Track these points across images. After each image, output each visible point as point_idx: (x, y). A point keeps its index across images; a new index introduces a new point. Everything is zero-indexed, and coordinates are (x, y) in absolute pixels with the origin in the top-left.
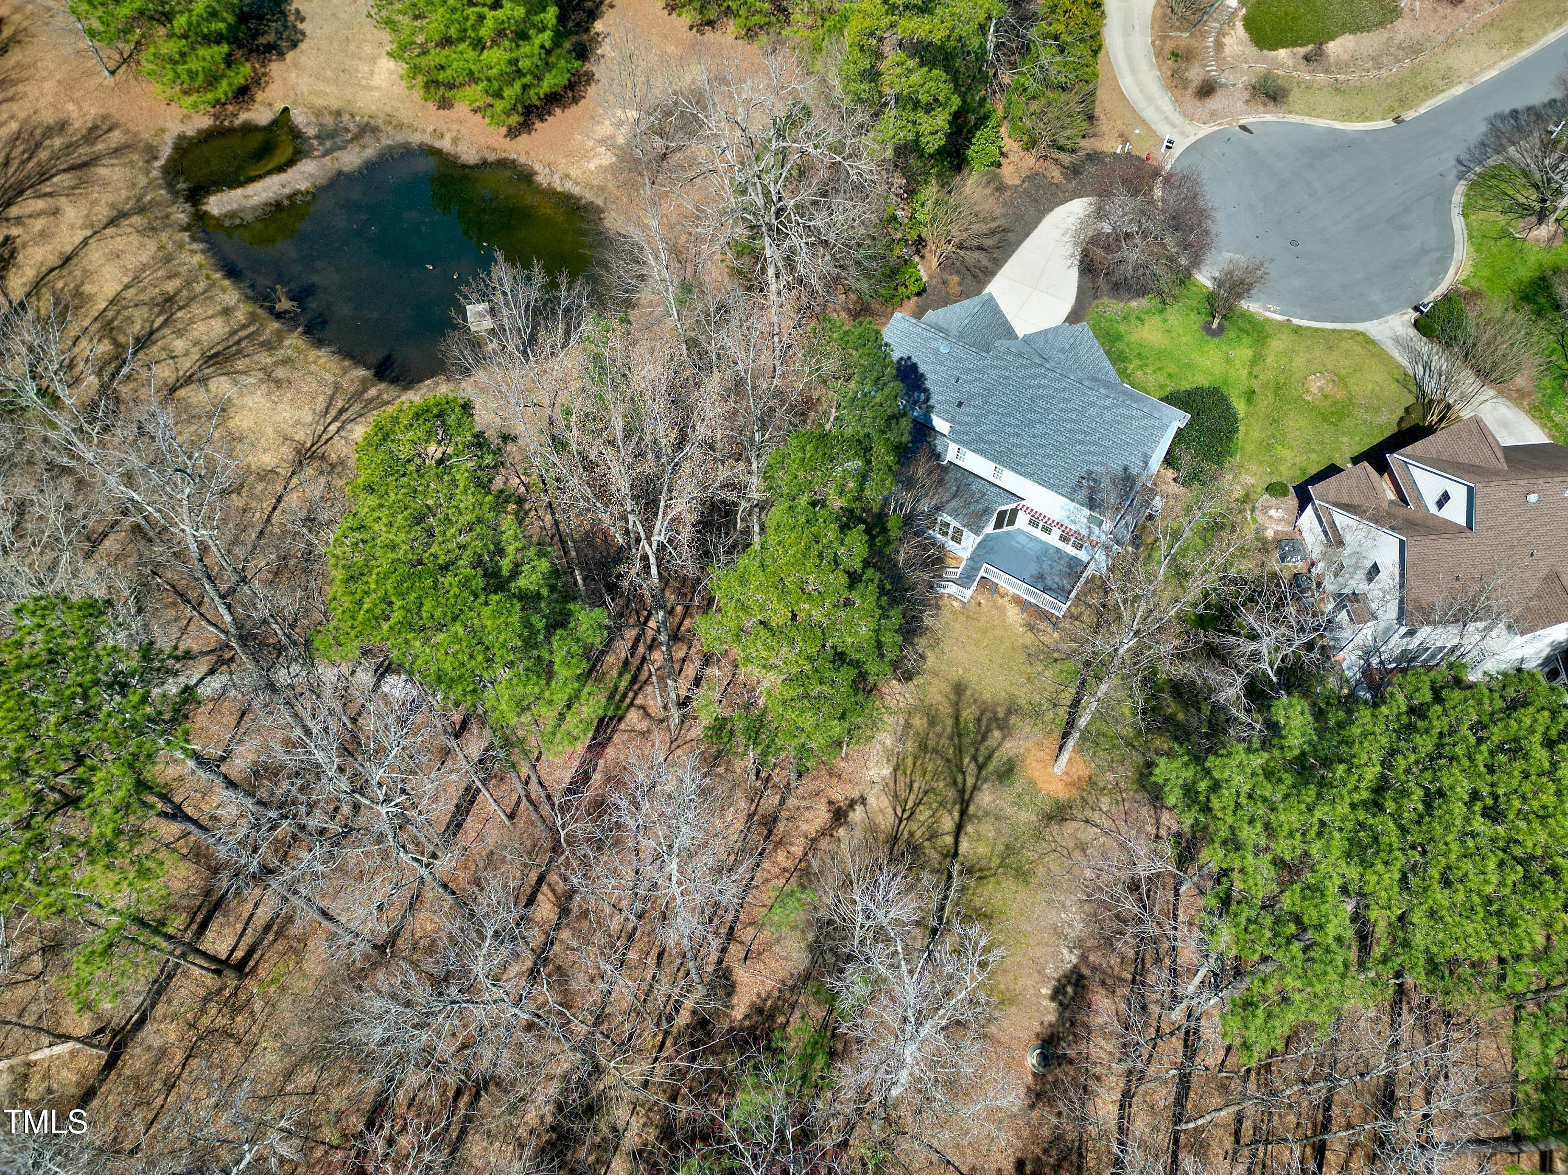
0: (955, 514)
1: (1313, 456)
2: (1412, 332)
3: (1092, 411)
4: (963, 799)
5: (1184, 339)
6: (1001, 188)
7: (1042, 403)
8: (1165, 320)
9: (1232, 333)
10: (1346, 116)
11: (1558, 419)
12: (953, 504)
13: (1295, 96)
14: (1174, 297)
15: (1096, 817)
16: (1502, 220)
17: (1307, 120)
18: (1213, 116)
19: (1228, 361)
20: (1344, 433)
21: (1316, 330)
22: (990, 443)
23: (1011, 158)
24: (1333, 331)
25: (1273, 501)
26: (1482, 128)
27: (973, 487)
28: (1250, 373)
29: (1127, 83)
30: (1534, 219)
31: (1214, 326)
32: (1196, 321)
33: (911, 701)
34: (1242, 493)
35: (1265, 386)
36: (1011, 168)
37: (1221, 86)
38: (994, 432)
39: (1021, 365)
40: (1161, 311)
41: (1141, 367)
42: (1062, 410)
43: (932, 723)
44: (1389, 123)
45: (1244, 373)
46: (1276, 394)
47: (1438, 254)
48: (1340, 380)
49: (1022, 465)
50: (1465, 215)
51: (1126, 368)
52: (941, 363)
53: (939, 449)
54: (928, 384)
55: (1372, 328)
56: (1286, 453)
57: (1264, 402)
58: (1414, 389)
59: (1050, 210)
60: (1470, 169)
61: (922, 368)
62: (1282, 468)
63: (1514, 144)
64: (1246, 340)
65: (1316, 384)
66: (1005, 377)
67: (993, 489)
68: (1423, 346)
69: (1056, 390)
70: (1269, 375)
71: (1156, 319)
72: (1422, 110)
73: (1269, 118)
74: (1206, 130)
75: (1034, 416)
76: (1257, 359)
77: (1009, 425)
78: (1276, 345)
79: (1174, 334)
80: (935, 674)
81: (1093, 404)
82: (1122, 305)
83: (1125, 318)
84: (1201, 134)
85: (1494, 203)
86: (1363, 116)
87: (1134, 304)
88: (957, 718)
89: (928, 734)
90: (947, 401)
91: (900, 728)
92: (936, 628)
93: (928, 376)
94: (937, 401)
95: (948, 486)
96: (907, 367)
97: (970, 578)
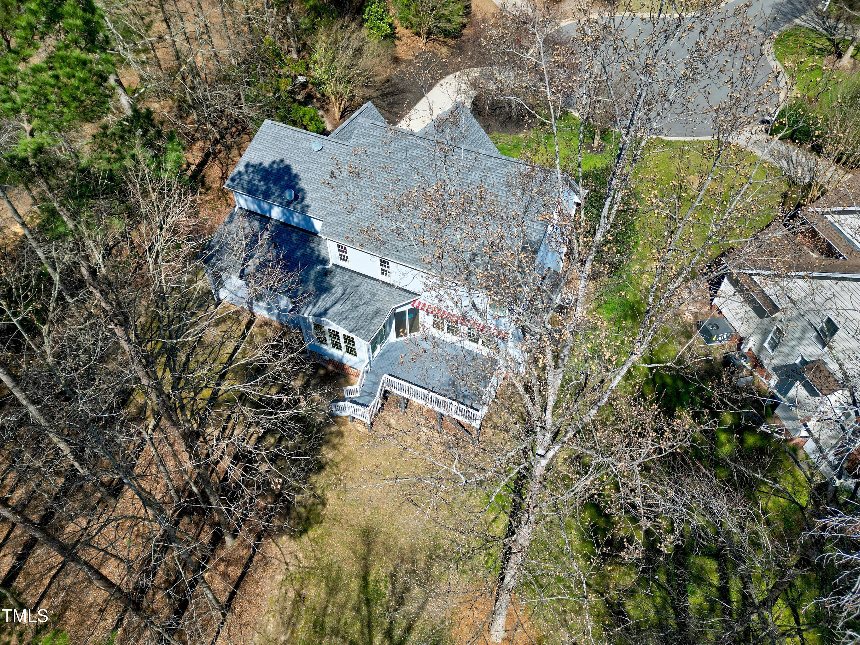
0: (341, 318)
2: (766, 137)
6: (396, 60)
12: (338, 307)
16: (810, 59)
17: (638, 14)
21: (684, 142)
23: (405, 40)
24: (699, 142)
26: (770, 11)
27: (362, 289)
30: (834, 57)
31: (595, 145)
33: (304, 562)
36: (405, 47)
39: (391, 139)
43: (332, 590)
50: (778, 59)
52: (314, 161)
53: (323, 253)
54: (302, 184)
58: (784, 178)
59: (442, 77)
61: (295, 169)
67: (384, 288)
68: (781, 146)
72: (721, 5)
80: (336, 520)
83: (515, 147)
85: (798, 50)
87: (521, 135)
88: (365, 578)
89: (326, 607)
90: (321, 197)
91: (289, 604)
92: (337, 460)
93: (301, 175)
94: (312, 199)
95: (333, 291)
96: (279, 170)
97: (372, 395)
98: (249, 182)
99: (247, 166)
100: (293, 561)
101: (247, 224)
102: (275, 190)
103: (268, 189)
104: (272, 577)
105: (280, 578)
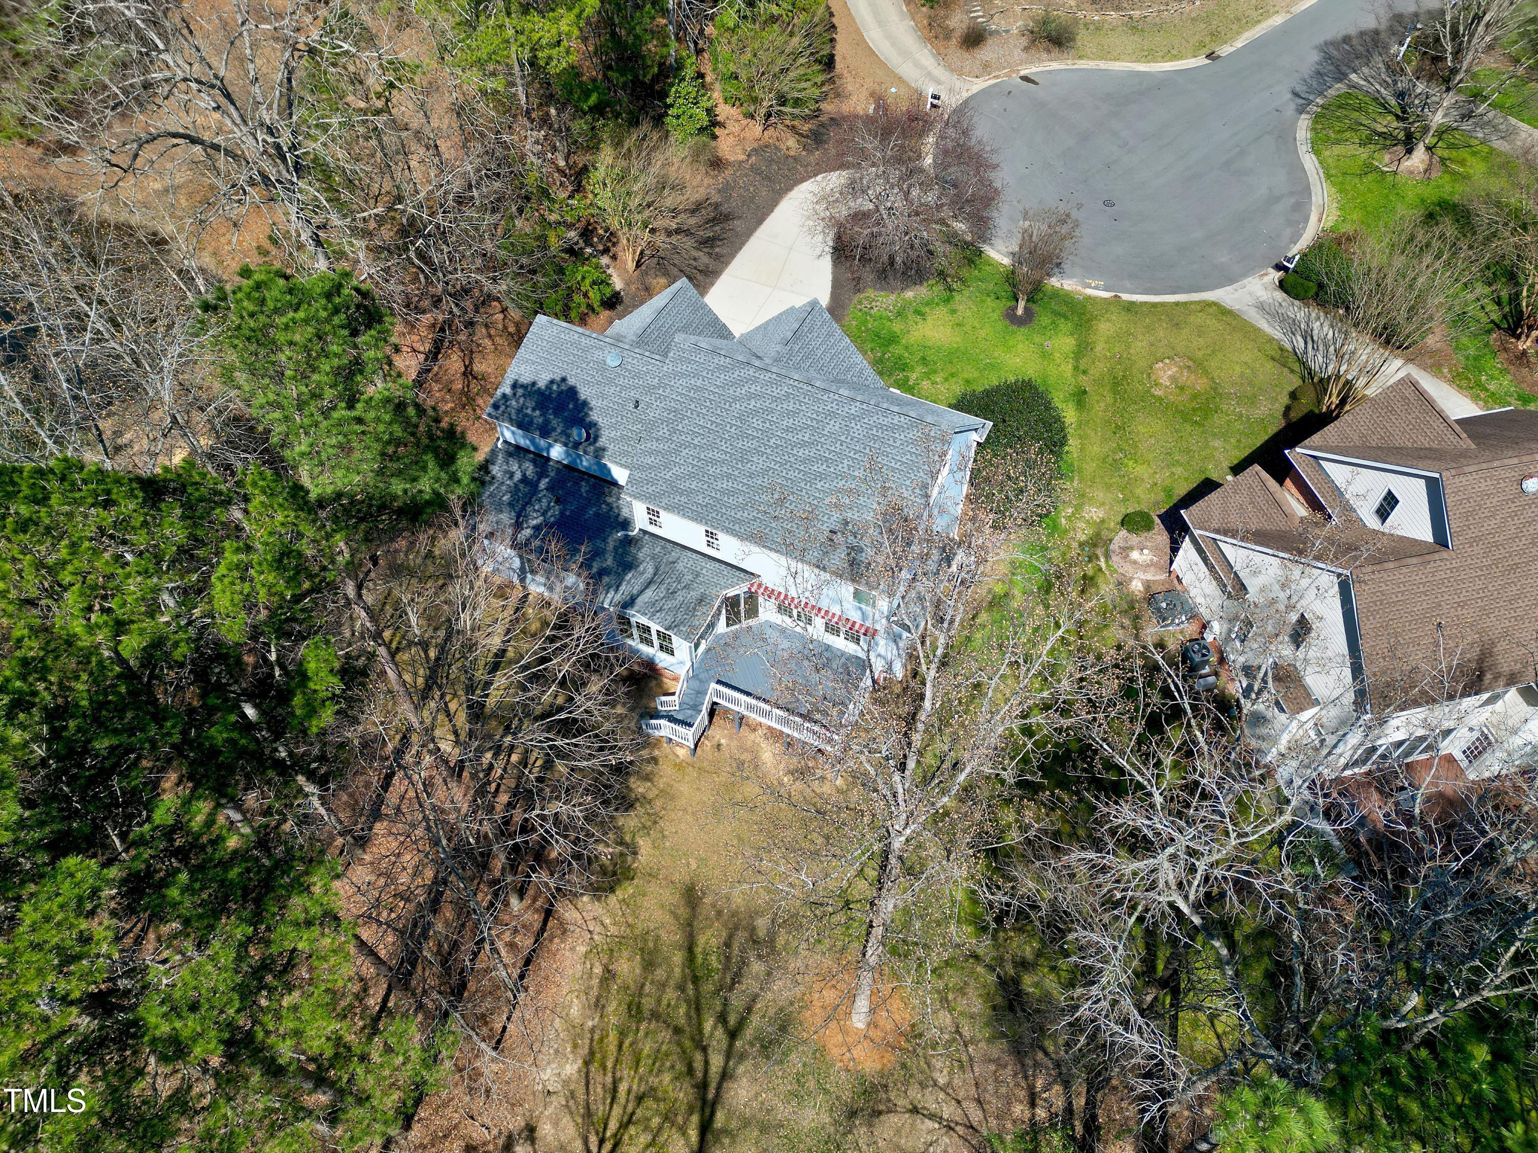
0: (654, 610)
1: (1179, 470)
2: (1280, 295)
3: (833, 426)
4: (704, 1101)
5: (983, 333)
6: (717, 164)
7: (756, 422)
8: (954, 312)
9: (1045, 320)
10: (1150, 55)
11: (1492, 387)
12: (649, 594)
13: (1083, 37)
14: (962, 280)
15: (930, 1100)
16: (1363, 153)
17: (1103, 65)
18: (986, 68)
19: (1045, 355)
20: (1214, 435)
21: (1154, 305)
22: (689, 492)
23: (730, 127)
24: (1177, 304)
25: (1134, 539)
26: (1314, 57)
27: (680, 566)
28: (1076, 368)
29: (874, 36)
30: (1400, 149)
31: (1020, 312)
32: (994, 309)
33: (613, 930)
34: (1089, 532)
35: (1098, 382)
36: (731, 140)
37: (991, 33)
38: (691, 476)
39: (719, 368)
40: (947, 301)
41: (927, 375)
42: (787, 430)
43: (649, 965)
44: (1201, 60)
45: (1067, 369)
46: (1115, 392)
47: (1293, 200)
48: (1197, 365)
49: (740, 522)
50: (1316, 152)
51: (907, 379)
52: (611, 382)
53: (625, 512)
54: (594, 416)
55: (1223, 295)
56: (1141, 470)
57: (1100, 404)
58: (1296, 367)
59: (789, 189)
60: (1310, 102)
61: (584, 393)
62: (1138, 491)
63: (1355, 71)
64: (1065, 326)
65: (1166, 373)
66: (698, 389)
67: (711, 565)
68: (1298, 311)
69: (776, 399)
70: (1099, 369)
71: (941, 312)
72: (1239, 44)
73: (1055, 66)
74: (979, 85)
75: (748, 445)
76: (1083, 349)
77: (713, 462)
78: (1104, 328)
79: (968, 328)
80: (651, 876)
81: (832, 414)
82: (893, 297)
83: (899, 314)
84: (975, 89)
85: (1348, 135)
86: (1169, 55)
87: (909, 294)
88: (690, 950)
89: (643, 985)
90: (622, 436)
91: (595, 982)
92: (651, 795)
93: (593, 403)
94: (610, 439)
95: (641, 568)
96: (560, 393)
97: (696, 708)
98: (519, 411)
99: (515, 386)
100: (598, 929)
101: (515, 467)
102: (556, 423)
103: (547, 422)
104: (573, 949)
105: (582, 949)
